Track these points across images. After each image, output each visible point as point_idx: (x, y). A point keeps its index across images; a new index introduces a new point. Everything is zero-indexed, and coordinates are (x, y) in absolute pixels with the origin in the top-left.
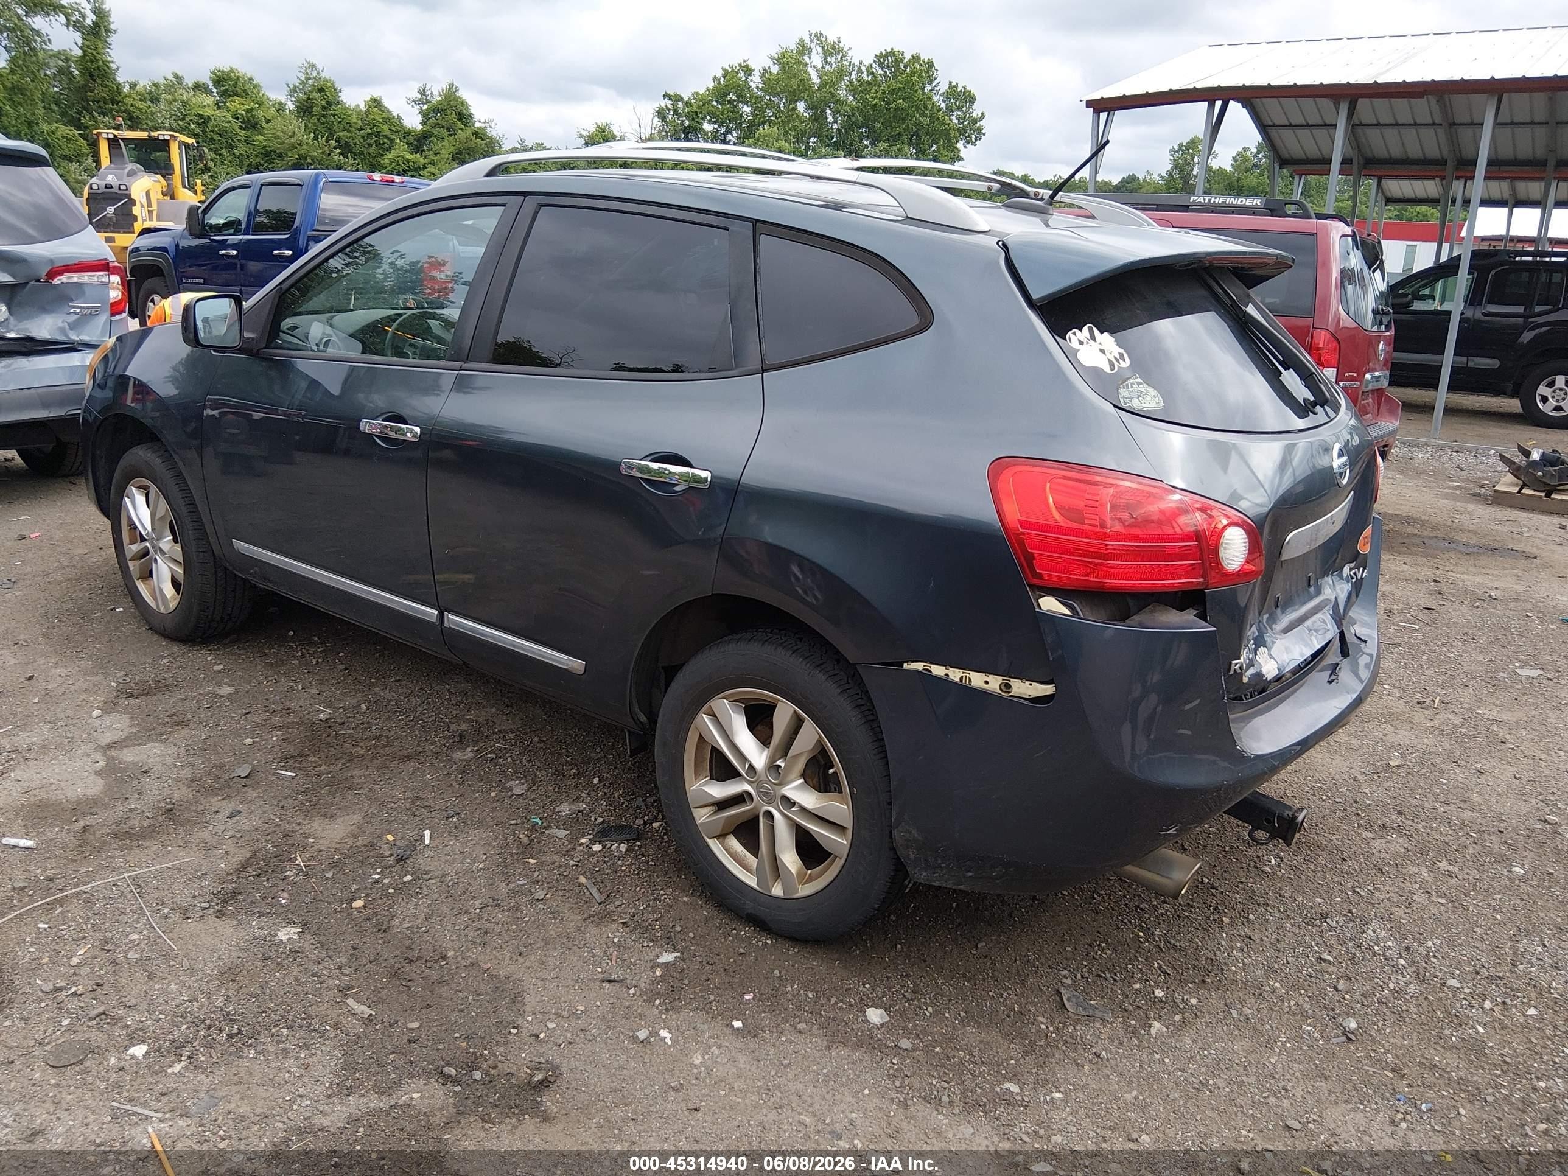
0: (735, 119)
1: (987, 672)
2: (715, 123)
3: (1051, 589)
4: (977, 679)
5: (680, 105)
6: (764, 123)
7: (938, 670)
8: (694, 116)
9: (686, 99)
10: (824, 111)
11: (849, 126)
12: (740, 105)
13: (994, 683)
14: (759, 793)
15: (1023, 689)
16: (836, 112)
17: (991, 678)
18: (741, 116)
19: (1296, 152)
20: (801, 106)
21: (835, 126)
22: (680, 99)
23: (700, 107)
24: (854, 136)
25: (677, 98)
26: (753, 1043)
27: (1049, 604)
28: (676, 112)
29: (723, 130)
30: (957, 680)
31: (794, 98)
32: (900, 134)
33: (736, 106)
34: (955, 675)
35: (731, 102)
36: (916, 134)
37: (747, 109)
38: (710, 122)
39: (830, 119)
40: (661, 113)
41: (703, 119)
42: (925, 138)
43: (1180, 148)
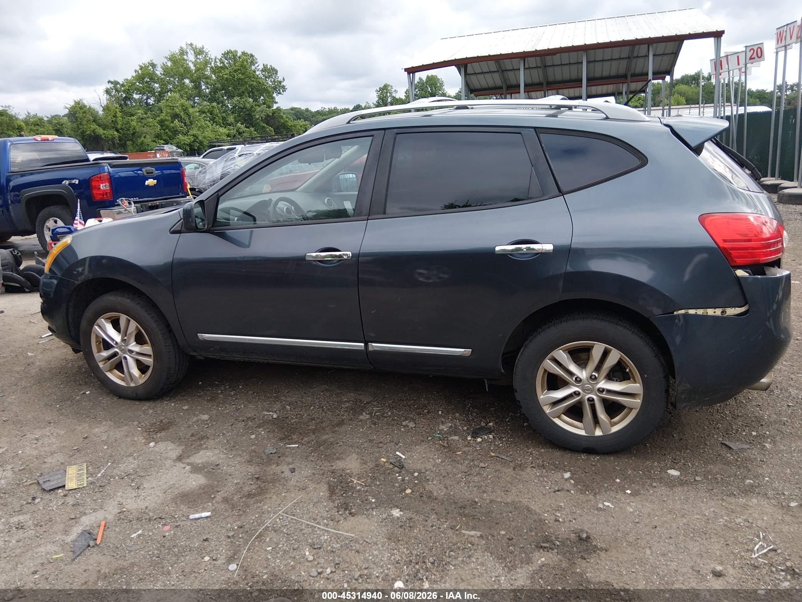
0: (151, 91)
1: (715, 308)
2: (140, 94)
3: (741, 266)
4: (710, 312)
5: (118, 86)
6: (168, 92)
7: (692, 312)
8: (127, 91)
9: (121, 83)
10: (200, 83)
11: (215, 91)
12: (153, 84)
13: (718, 312)
14: (584, 390)
15: (731, 311)
16: (207, 83)
17: (717, 310)
18: (154, 89)
19: (477, 86)
20: (187, 81)
21: (207, 91)
22: (118, 83)
23: (129, 86)
24: (219, 95)
25: (116, 83)
26: (638, 498)
27: (740, 273)
28: (116, 90)
29: (145, 97)
30: (701, 314)
31: (182, 77)
32: (243, 92)
33: (150, 85)
34: (700, 312)
35: (147, 82)
36: (252, 92)
37: (157, 85)
38: (137, 94)
39: (203, 87)
40: (108, 92)
41: (133, 92)
42: (256, 93)
43: (380, 90)
